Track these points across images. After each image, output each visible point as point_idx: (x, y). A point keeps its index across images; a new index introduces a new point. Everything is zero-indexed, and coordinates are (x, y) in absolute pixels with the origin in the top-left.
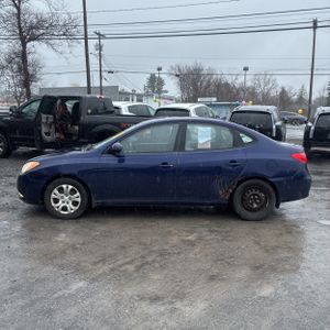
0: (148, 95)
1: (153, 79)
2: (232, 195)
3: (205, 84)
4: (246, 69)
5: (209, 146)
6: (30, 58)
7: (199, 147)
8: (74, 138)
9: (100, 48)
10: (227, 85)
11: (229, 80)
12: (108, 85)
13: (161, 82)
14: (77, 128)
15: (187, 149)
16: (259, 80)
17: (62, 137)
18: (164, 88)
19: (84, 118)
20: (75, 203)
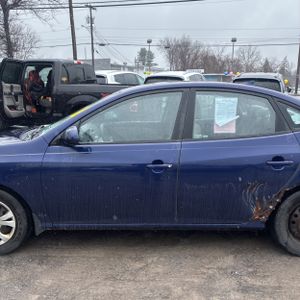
0: (138, 68)
1: (143, 53)
2: (273, 214)
3: (192, 56)
4: (234, 40)
5: (232, 130)
6: (12, 24)
7: (216, 132)
8: (48, 112)
9: (91, 20)
10: (213, 58)
11: (215, 52)
12: (100, 58)
13: (151, 56)
14: (50, 100)
15: (196, 135)
16: (243, 53)
17: (34, 111)
18: (154, 61)
19: (58, 88)
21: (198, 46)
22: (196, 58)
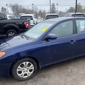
3: (19, 9)
4: (33, 4)
11: (26, 8)
13: (6, 9)
20: (31, 71)
21: (21, 6)
22: (21, 10)
